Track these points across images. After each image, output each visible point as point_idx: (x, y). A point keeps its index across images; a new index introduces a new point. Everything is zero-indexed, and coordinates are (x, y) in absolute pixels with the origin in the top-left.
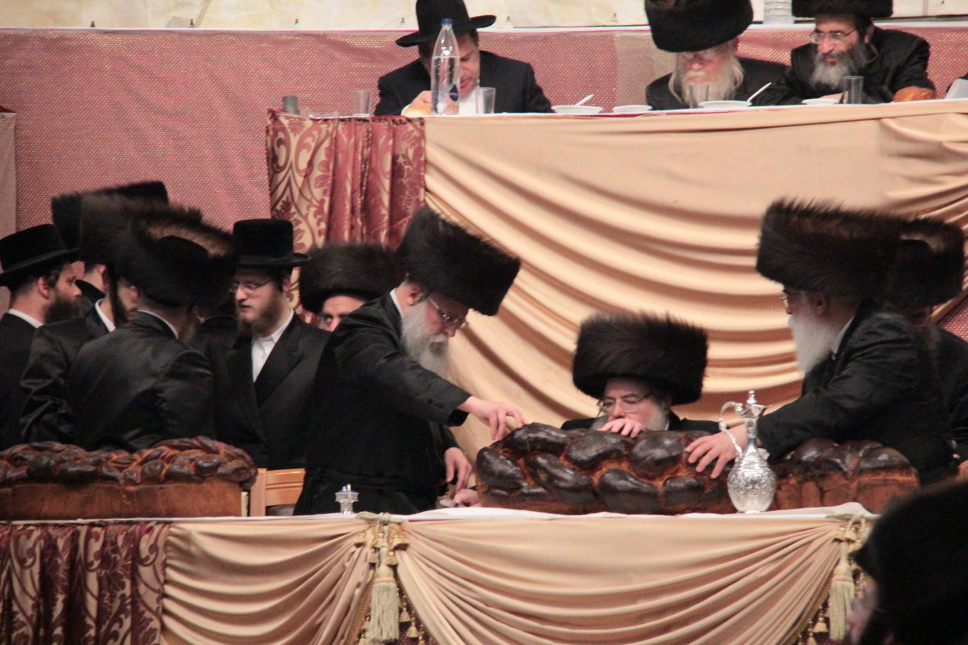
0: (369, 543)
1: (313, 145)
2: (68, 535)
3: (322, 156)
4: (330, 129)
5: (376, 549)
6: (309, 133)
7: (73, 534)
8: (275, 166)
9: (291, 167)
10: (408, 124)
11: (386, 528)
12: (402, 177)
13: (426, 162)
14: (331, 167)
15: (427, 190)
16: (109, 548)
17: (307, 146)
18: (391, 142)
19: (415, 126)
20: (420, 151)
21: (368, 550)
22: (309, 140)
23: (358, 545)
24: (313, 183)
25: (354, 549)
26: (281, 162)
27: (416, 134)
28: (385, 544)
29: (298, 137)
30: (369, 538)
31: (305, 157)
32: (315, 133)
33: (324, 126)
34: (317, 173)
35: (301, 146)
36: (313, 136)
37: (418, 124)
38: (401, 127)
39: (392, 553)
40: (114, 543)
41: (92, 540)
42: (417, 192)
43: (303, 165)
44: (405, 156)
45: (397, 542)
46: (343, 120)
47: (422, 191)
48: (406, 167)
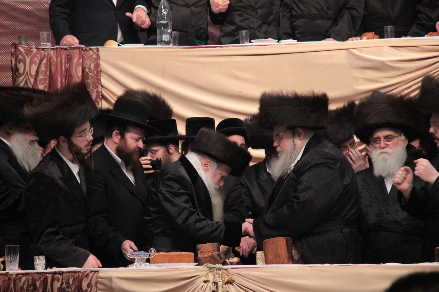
0: (211, 280)
1: (38, 62)
2: (42, 279)
3: (43, 68)
4: (46, 54)
5: (215, 283)
6: (35, 55)
7: (44, 278)
8: (17, 73)
9: (27, 73)
10: (90, 51)
11: (219, 272)
12: (88, 79)
13: (101, 71)
14: (48, 74)
15: (102, 86)
16: (64, 285)
17: (35, 62)
18: (81, 61)
19: (94, 52)
20: (97, 65)
21: (210, 284)
22: (36, 59)
23: (205, 282)
24: (38, 82)
25: (203, 284)
26: (21, 71)
27: (95, 56)
28: (220, 280)
29: (30, 58)
30: (211, 277)
31: (34, 68)
32: (38, 55)
33: (43, 52)
34: (41, 77)
35: (32, 62)
36: (38, 57)
37: (95, 51)
38: (87, 53)
39: (225, 286)
40: (68, 283)
41: (55, 282)
42: (97, 87)
43: (33, 72)
44: (89, 68)
45: (226, 279)
46: (53, 49)
47: (100, 86)
48: (90, 74)
